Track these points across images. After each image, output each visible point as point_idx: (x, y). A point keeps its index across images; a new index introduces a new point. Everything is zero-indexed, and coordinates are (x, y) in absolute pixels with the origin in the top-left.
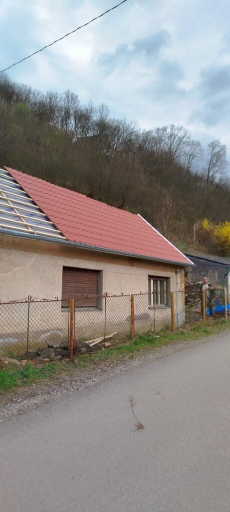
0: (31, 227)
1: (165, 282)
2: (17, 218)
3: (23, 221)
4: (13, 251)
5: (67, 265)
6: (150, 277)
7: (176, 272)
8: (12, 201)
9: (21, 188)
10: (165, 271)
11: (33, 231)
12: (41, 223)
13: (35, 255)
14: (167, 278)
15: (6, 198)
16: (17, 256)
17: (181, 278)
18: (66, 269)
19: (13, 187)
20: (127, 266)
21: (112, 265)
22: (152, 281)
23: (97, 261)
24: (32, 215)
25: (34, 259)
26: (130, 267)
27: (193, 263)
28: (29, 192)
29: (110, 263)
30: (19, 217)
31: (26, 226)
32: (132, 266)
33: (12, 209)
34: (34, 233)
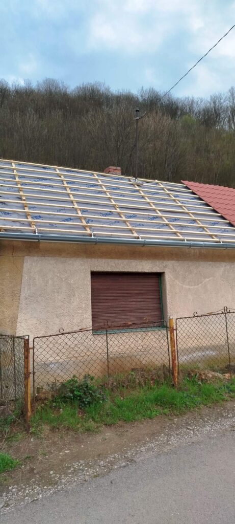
0: (216, 236)
2: (201, 229)
3: (206, 232)
4: (202, 263)
8: (193, 214)
9: (200, 199)
11: (218, 240)
12: (225, 231)
13: (223, 264)
15: (187, 211)
16: (205, 268)
19: (192, 199)
24: (215, 224)
25: (222, 269)
28: (208, 201)
30: (203, 228)
31: (211, 236)
33: (194, 221)
34: (219, 242)
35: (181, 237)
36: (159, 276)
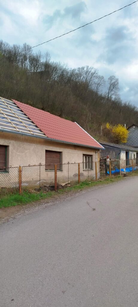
0: (32, 131)
1: (90, 158)
2: (25, 127)
3: (27, 128)
4: (25, 143)
5: (47, 149)
6: (84, 155)
7: (96, 153)
8: (20, 118)
9: (21, 111)
10: (91, 152)
11: (33, 133)
12: (34, 129)
13: (34, 145)
14: (91, 156)
15: (17, 116)
16: (26, 146)
17: (98, 155)
18: (47, 151)
19: (18, 110)
20: (73, 149)
21: (67, 149)
22: (84, 157)
23: (60, 147)
24: (30, 125)
25: (33, 147)
26: (74, 150)
27: (104, 148)
28: (26, 113)
29: (66, 148)
30: (26, 126)
31: (29, 131)
32: (75, 150)
33: (21, 122)
34: (33, 134)
35: (18, 130)
36: (6, 147)
